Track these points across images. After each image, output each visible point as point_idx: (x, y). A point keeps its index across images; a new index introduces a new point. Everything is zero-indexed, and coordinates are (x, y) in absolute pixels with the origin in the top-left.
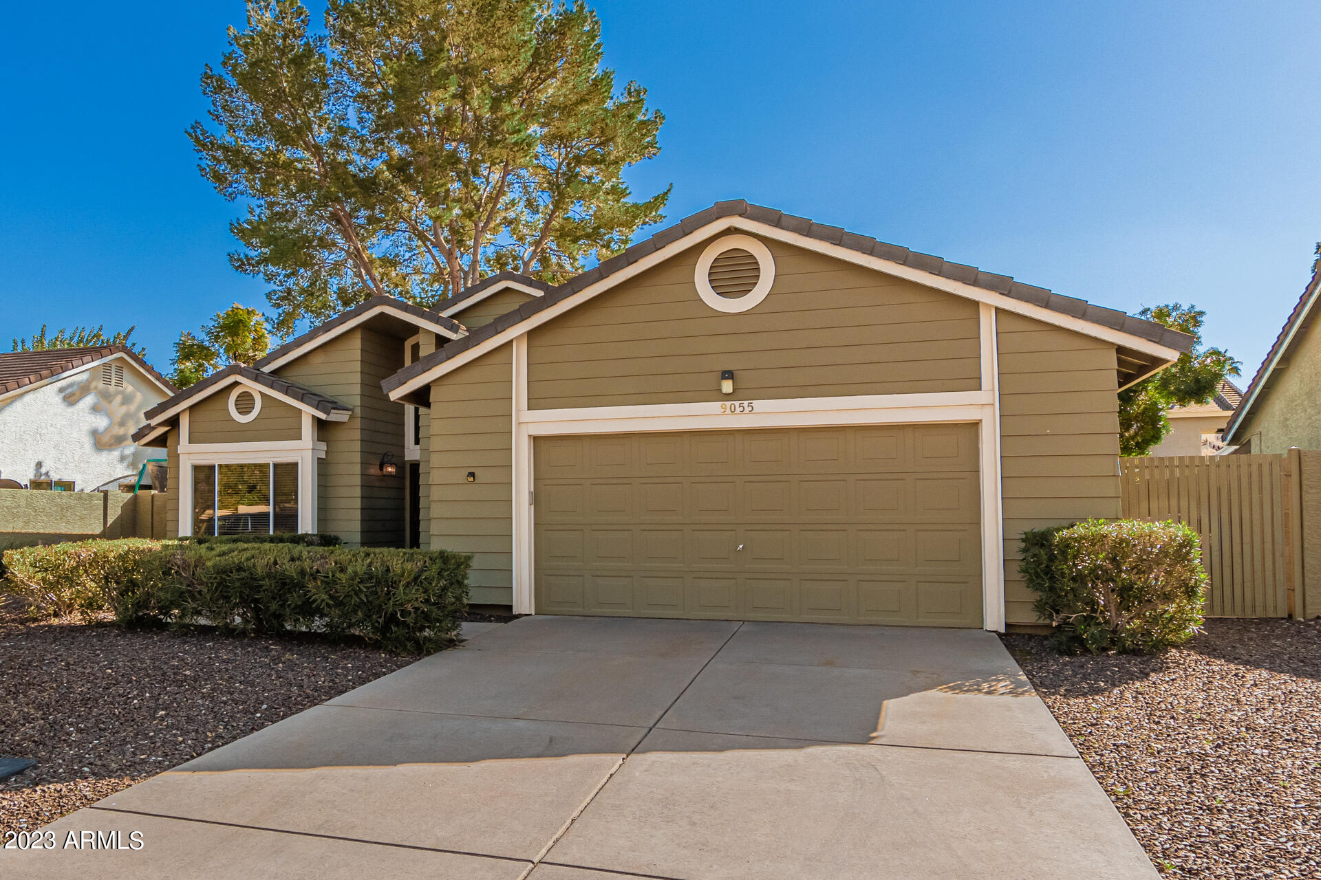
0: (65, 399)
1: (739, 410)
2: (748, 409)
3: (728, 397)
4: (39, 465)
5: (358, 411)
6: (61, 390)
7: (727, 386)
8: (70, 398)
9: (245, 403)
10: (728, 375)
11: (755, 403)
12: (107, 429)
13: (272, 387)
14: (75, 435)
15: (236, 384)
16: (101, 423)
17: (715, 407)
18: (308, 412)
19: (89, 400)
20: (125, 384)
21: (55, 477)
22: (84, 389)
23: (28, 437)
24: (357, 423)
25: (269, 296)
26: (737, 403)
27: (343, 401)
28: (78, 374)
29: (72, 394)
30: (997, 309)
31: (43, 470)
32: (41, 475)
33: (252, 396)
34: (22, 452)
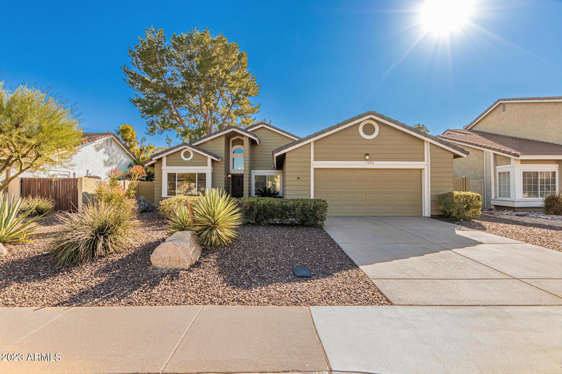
0: (96, 149)
1: (370, 163)
2: (372, 163)
3: (367, 160)
4: (88, 171)
5: (224, 159)
6: (95, 146)
7: (367, 157)
8: (97, 149)
9: (187, 154)
10: (367, 155)
11: (374, 162)
12: (108, 160)
13: (199, 150)
14: (98, 162)
15: (185, 148)
16: (106, 157)
17: (364, 162)
18: (210, 157)
19: (103, 150)
20: (112, 146)
21: (92, 175)
22: (101, 147)
23: (84, 161)
24: (224, 162)
25: (147, 122)
26: (370, 162)
27: (219, 155)
28: (100, 141)
29: (98, 148)
30: (430, 143)
31: (89, 173)
32: (88, 174)
33: (189, 152)
34: (82, 167)
